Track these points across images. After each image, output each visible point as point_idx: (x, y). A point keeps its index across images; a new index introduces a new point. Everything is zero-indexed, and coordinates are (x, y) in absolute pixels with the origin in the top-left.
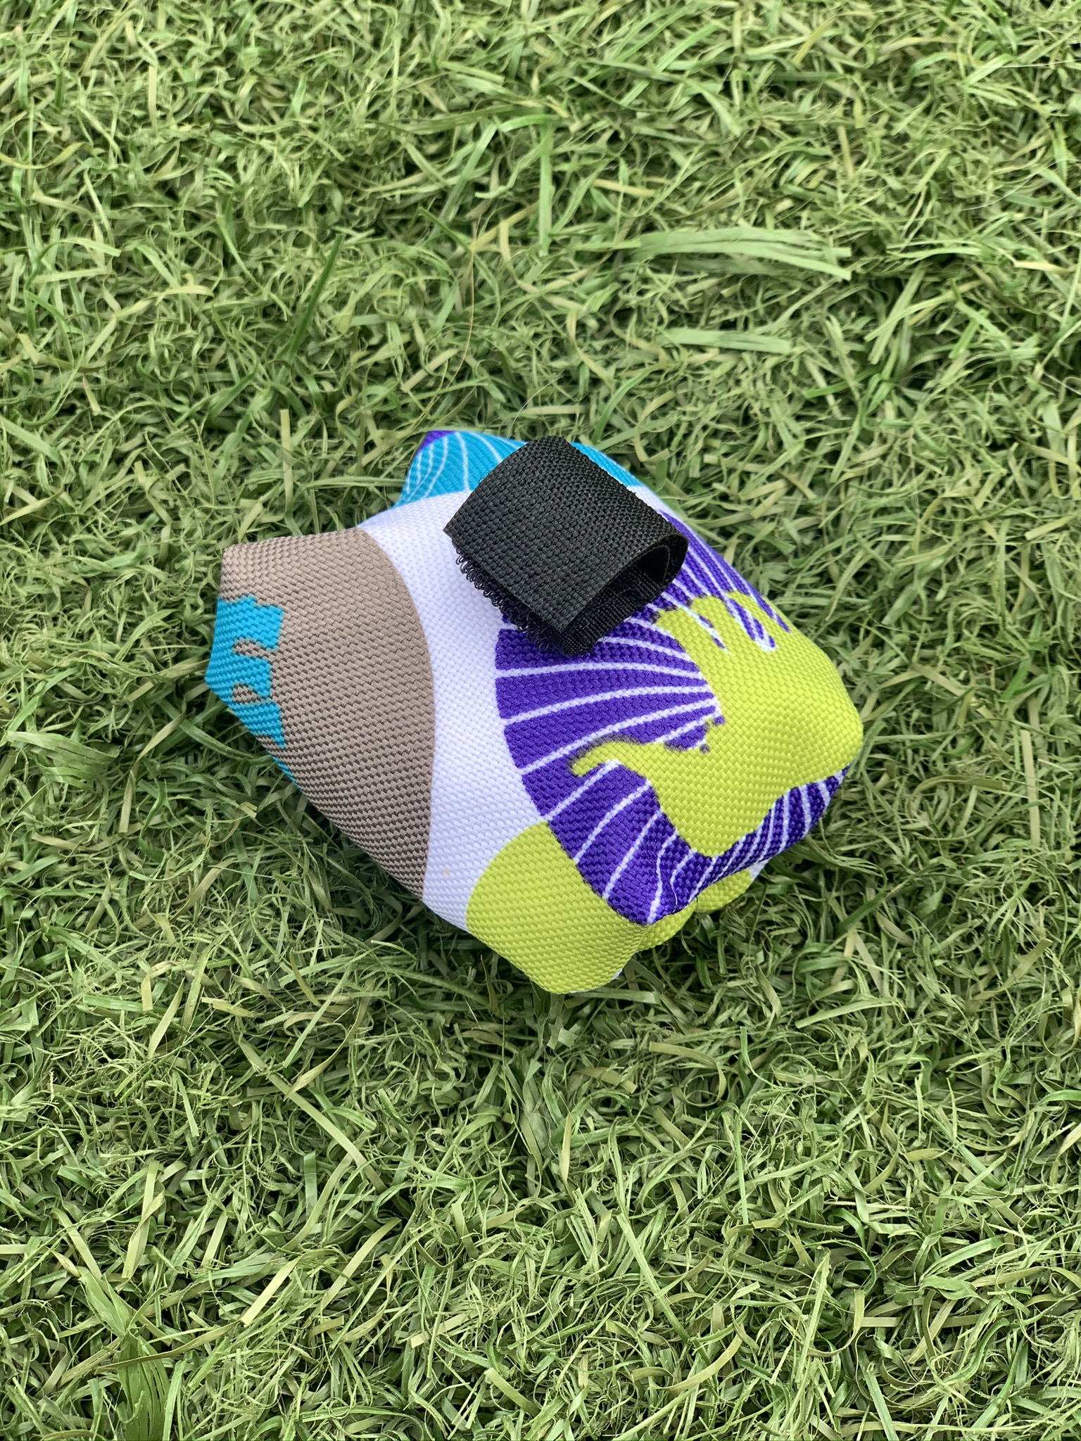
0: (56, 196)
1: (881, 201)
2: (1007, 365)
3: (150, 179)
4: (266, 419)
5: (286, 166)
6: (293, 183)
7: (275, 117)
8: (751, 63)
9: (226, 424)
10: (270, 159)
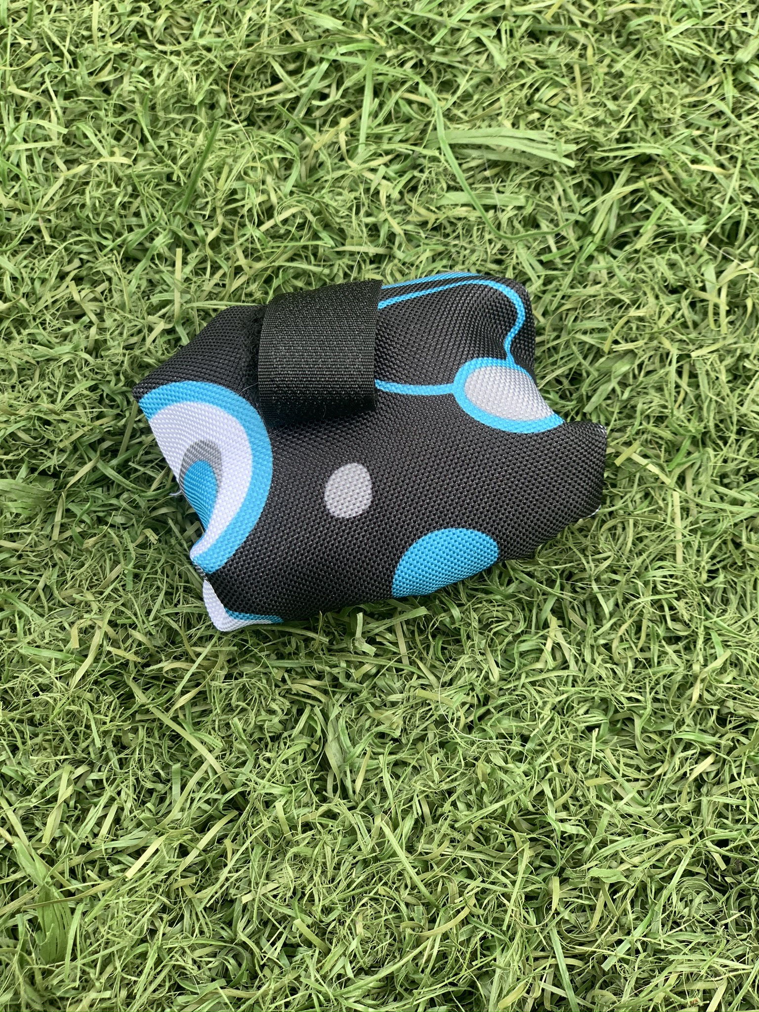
0: (26, 89)
1: (601, 118)
2: (683, 237)
3: (92, 81)
4: (167, 253)
5: (187, 75)
6: (192, 87)
7: (181, 39)
8: (516, 16)
9: (139, 254)
10: (176, 69)
